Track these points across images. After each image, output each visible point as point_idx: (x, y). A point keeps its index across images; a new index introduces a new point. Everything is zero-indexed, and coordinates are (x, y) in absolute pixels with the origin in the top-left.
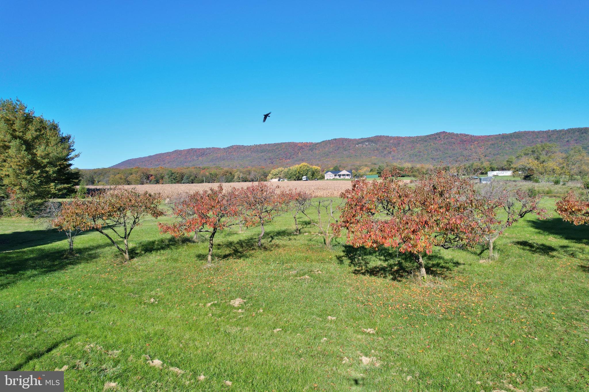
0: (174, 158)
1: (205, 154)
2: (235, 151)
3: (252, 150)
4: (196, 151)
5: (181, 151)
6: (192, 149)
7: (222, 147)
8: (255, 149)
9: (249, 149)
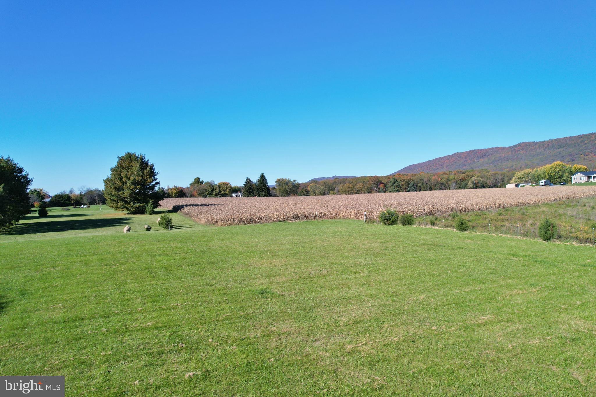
0: (453, 161)
1: (487, 155)
2: (524, 149)
3: (546, 146)
4: (477, 153)
5: (461, 154)
6: (473, 151)
7: (507, 146)
8: (550, 144)
9: (541, 146)
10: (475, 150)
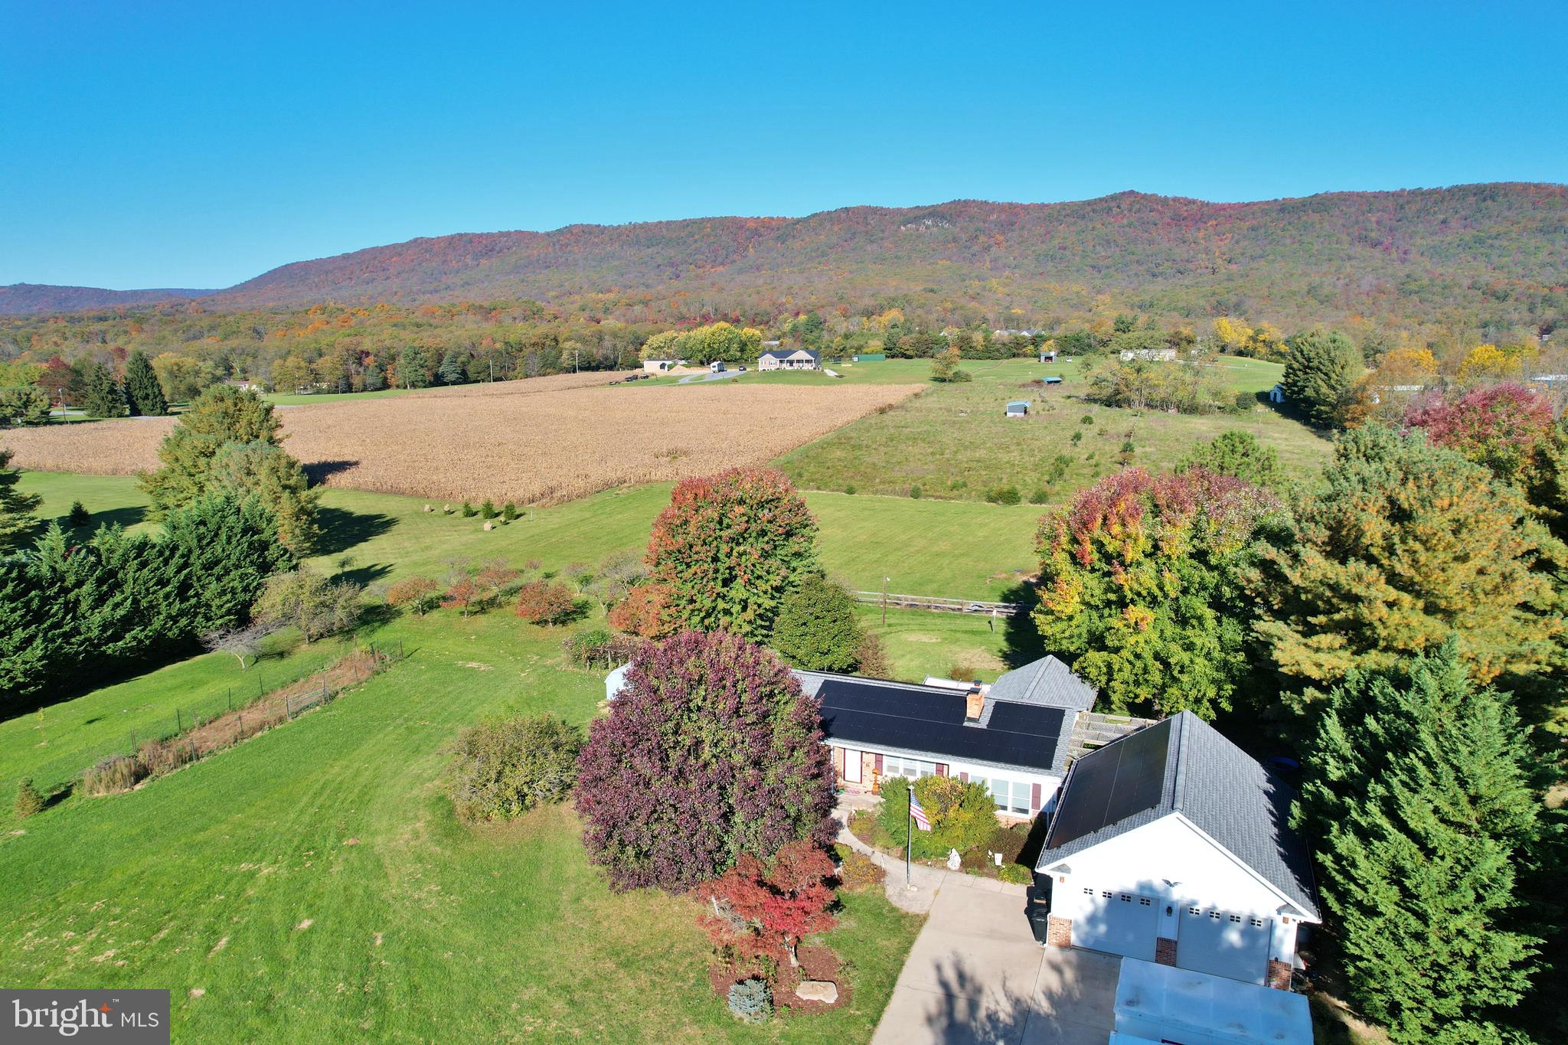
0: (412, 261)
1: (497, 249)
2: (579, 241)
3: (624, 238)
4: (471, 242)
5: (430, 242)
6: (461, 235)
7: (542, 231)
8: (631, 235)
9: (615, 236)
10: (466, 235)
